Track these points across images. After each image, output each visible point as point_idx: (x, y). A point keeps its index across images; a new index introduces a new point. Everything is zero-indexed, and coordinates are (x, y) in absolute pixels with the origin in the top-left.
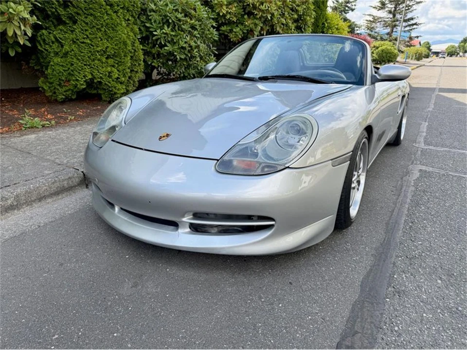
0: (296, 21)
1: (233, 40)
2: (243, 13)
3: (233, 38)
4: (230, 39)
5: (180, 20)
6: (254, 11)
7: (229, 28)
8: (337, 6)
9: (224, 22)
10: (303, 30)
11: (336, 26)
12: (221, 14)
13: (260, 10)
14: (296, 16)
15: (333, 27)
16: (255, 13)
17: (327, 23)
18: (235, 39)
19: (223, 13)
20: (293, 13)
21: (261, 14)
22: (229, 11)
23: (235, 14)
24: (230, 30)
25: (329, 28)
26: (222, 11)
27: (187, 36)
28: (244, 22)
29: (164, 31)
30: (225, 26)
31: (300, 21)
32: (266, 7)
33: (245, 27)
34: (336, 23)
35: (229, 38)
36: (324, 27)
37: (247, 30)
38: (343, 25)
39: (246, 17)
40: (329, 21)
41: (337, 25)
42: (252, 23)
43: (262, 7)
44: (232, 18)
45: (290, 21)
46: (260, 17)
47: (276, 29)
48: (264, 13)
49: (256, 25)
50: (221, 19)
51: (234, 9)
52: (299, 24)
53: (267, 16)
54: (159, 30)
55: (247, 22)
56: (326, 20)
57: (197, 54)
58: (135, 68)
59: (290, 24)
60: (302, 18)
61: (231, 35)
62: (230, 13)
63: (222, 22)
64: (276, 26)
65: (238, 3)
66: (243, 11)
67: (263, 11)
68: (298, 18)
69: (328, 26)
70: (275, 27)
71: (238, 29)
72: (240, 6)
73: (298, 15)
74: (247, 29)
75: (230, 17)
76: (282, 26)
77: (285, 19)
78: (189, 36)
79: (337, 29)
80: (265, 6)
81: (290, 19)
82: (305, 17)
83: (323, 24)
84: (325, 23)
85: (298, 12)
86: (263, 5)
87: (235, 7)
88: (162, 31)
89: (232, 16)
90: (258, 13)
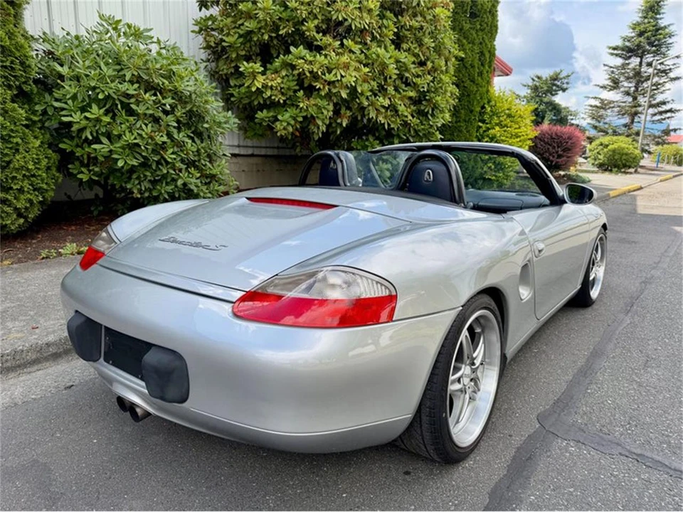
0: (415, 102)
1: (281, 135)
2: (297, 88)
3: (280, 130)
4: (277, 132)
5: (129, 96)
6: (316, 84)
7: (271, 114)
8: (538, 84)
9: (262, 102)
10: (430, 117)
11: (507, 112)
12: (254, 89)
13: (326, 81)
14: (412, 94)
15: (501, 112)
16: (317, 87)
17: (491, 107)
18: (283, 133)
19: (258, 88)
20: (406, 89)
21: (327, 87)
22: (270, 84)
23: (281, 88)
24: (273, 117)
25: (494, 113)
26: (255, 84)
27: (146, 125)
28: (299, 102)
29: (88, 115)
30: (265, 111)
31: (424, 102)
32: (337, 77)
33: (301, 112)
34: (506, 106)
35: (275, 130)
36: (485, 113)
37: (303, 117)
38: (520, 110)
39: (301, 93)
40: (493, 103)
41: (508, 109)
42: (314, 105)
43: (329, 77)
44: (276, 96)
45: (399, 103)
46: (325, 94)
47: (369, 114)
48: (335, 87)
49: (319, 108)
50: (257, 97)
51: (279, 80)
52: (422, 108)
53: (339, 92)
54: (79, 113)
55: (303, 102)
56: (489, 102)
57: (174, 156)
58: (15, 184)
59: (401, 108)
60: (427, 98)
61: (278, 126)
62: (271, 88)
63: (259, 103)
64: (369, 110)
65: (287, 70)
66: (297, 85)
67: (330, 83)
68: (419, 97)
69: (492, 111)
70: (366, 113)
71: (287, 115)
72: (294, 76)
73: (418, 91)
74: (305, 114)
75: (271, 96)
76: (383, 111)
77: (390, 99)
78: (150, 125)
79: (509, 116)
80: (336, 74)
81: (401, 99)
82: (432, 95)
83: (483, 107)
84: (487, 106)
85: (418, 86)
86: (330, 72)
87: (283, 78)
88: (83, 115)
89: (275, 92)
90: (322, 87)
